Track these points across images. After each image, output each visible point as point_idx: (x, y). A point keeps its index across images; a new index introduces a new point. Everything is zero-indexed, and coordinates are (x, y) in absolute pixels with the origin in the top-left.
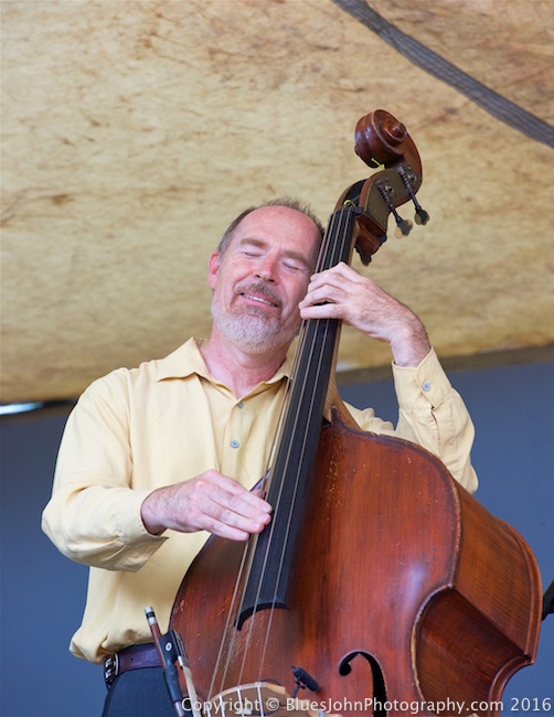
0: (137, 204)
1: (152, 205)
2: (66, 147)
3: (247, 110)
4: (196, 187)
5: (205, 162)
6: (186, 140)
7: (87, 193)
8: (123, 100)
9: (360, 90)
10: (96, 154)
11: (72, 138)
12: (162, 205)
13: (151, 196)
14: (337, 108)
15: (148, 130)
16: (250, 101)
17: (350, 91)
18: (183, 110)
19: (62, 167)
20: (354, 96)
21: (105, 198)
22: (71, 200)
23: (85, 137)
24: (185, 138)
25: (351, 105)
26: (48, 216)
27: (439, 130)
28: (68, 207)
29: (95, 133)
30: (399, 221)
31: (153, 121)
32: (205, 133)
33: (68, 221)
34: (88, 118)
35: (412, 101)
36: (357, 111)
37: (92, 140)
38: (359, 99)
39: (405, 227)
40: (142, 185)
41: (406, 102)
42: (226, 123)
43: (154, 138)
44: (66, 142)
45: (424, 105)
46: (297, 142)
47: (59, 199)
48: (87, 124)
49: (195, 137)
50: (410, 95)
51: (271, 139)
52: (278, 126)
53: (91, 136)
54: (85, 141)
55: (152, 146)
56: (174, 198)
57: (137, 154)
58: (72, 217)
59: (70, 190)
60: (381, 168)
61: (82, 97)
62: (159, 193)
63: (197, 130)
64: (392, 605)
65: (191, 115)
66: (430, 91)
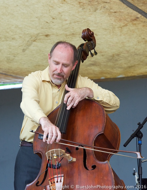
0: (65, 37)
1: (69, 38)
2: (47, 24)
3: (89, 16)
4: (78, 34)
5: (80, 28)
6: (75, 23)
7: (53, 34)
8: (60, 13)
9: (115, 12)
10: (54, 25)
11: (48, 22)
12: (71, 38)
13: (68, 35)
14: (110, 16)
15: (66, 20)
16: (89, 14)
17: (113, 12)
18: (74, 16)
19: (47, 28)
20: (114, 14)
21: (57, 36)
22: (50, 36)
23: (51, 21)
24: (75, 22)
25: (113, 16)
26: (45, 39)
27: (135, 22)
28: (49, 37)
29: (54, 21)
30: (91, 53)
31: (67, 18)
32: (79, 21)
33: (50, 41)
34: (52, 17)
35: (128, 15)
36: (115, 17)
37: (53, 22)
38: (115, 14)
39: (92, 55)
40: (66, 33)
41: (126, 15)
42: (84, 19)
43: (68, 22)
44: (47, 23)
45: (131, 16)
46: (101, 24)
47: (47, 36)
48: (52, 18)
49: (77, 22)
50: (127, 14)
51: (95, 23)
52: (96, 20)
53: (53, 21)
54: (52, 22)
55: (67, 24)
56: (74, 36)
57: (64, 26)
58: (50, 40)
59: (49, 33)
60: (87, 41)
61: (50, 12)
62: (70, 35)
63: (77, 20)
64: (89, 136)
65: (76, 17)
66: (132, 13)
